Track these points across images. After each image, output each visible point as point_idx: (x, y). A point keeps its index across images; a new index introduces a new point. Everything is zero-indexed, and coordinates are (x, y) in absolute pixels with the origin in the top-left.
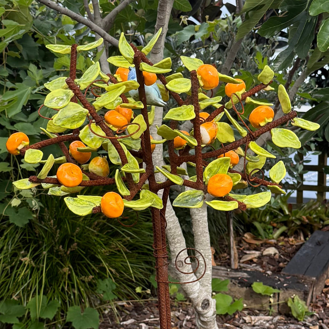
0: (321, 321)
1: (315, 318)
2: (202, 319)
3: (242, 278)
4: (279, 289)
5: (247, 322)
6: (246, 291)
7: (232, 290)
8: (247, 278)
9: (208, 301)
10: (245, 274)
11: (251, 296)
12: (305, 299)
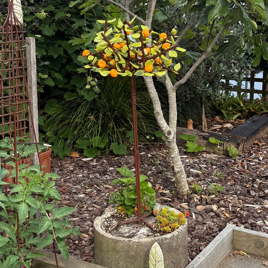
0: (244, 158)
1: (242, 157)
2: (168, 140)
3: (205, 136)
4: (224, 142)
5: (204, 157)
6: (207, 142)
7: (199, 142)
8: (207, 136)
9: (170, 131)
10: (207, 134)
11: (209, 145)
12: (237, 148)
